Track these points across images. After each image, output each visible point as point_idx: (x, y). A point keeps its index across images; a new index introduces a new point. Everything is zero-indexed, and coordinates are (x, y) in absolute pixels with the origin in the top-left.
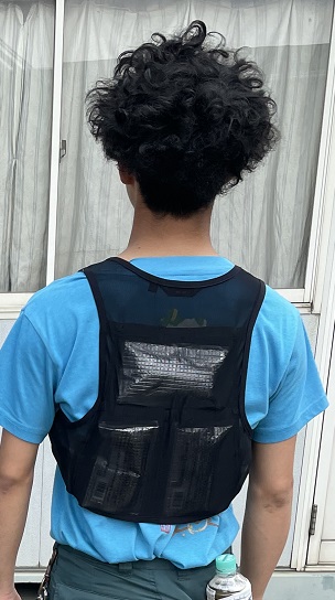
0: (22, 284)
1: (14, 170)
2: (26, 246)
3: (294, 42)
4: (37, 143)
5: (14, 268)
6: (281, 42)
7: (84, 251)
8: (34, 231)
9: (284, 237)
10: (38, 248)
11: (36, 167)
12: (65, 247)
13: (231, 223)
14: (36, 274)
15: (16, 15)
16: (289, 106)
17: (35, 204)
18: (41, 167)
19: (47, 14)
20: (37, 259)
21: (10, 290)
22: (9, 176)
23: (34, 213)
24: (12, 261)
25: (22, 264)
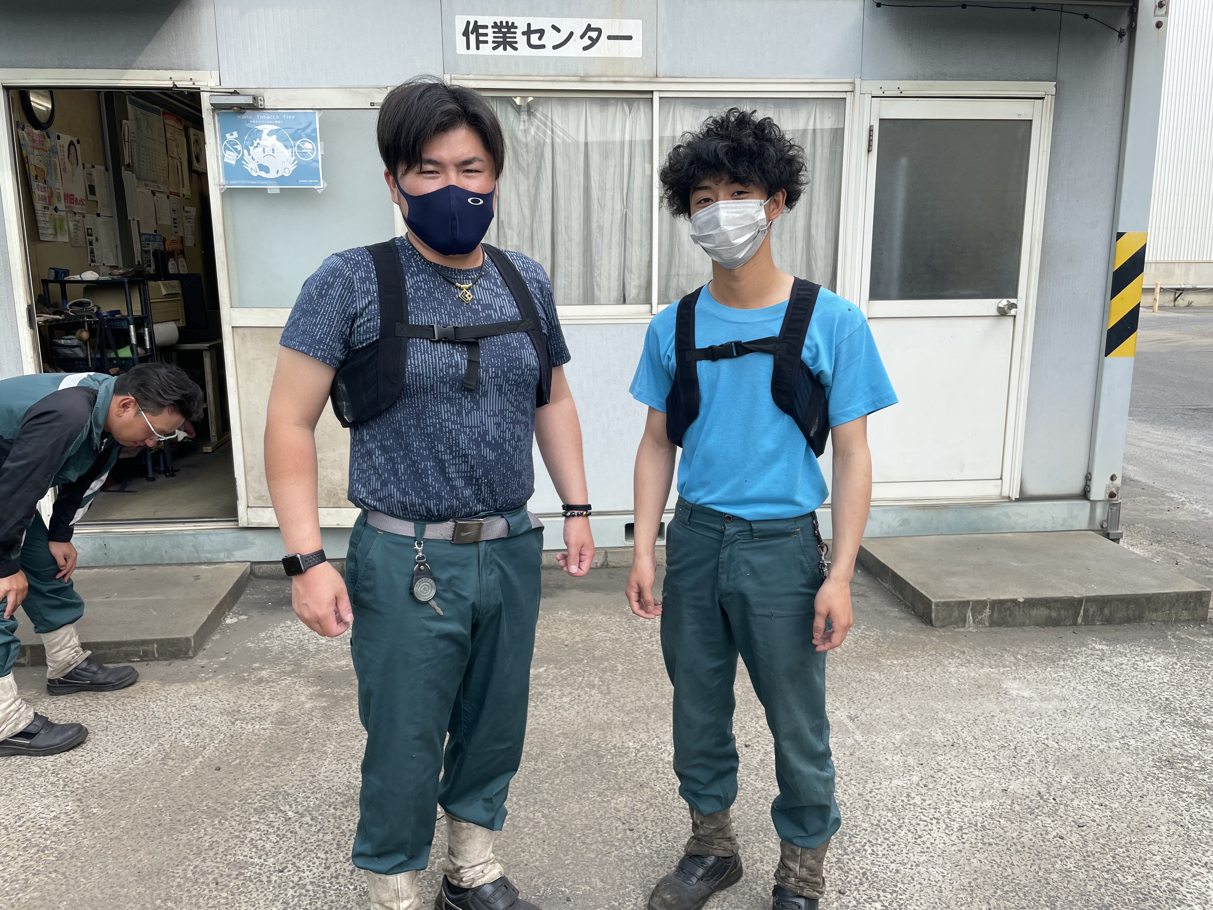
0: (634, 299)
1: (625, 218)
2: (635, 270)
3: (818, 126)
4: (642, 199)
5: (627, 287)
6: (811, 127)
7: (678, 275)
8: (641, 260)
9: (819, 265)
10: (644, 273)
11: (641, 215)
12: (664, 272)
13: (781, 256)
14: (643, 291)
15: (623, 109)
16: (817, 175)
17: (641, 241)
18: (645, 215)
19: (647, 110)
20: (644, 279)
21: (624, 302)
22: (621, 222)
23: (641, 247)
24: (626, 282)
25: (633, 284)
